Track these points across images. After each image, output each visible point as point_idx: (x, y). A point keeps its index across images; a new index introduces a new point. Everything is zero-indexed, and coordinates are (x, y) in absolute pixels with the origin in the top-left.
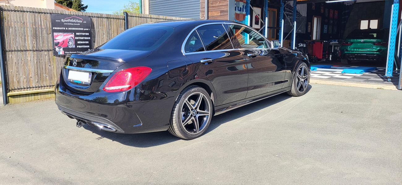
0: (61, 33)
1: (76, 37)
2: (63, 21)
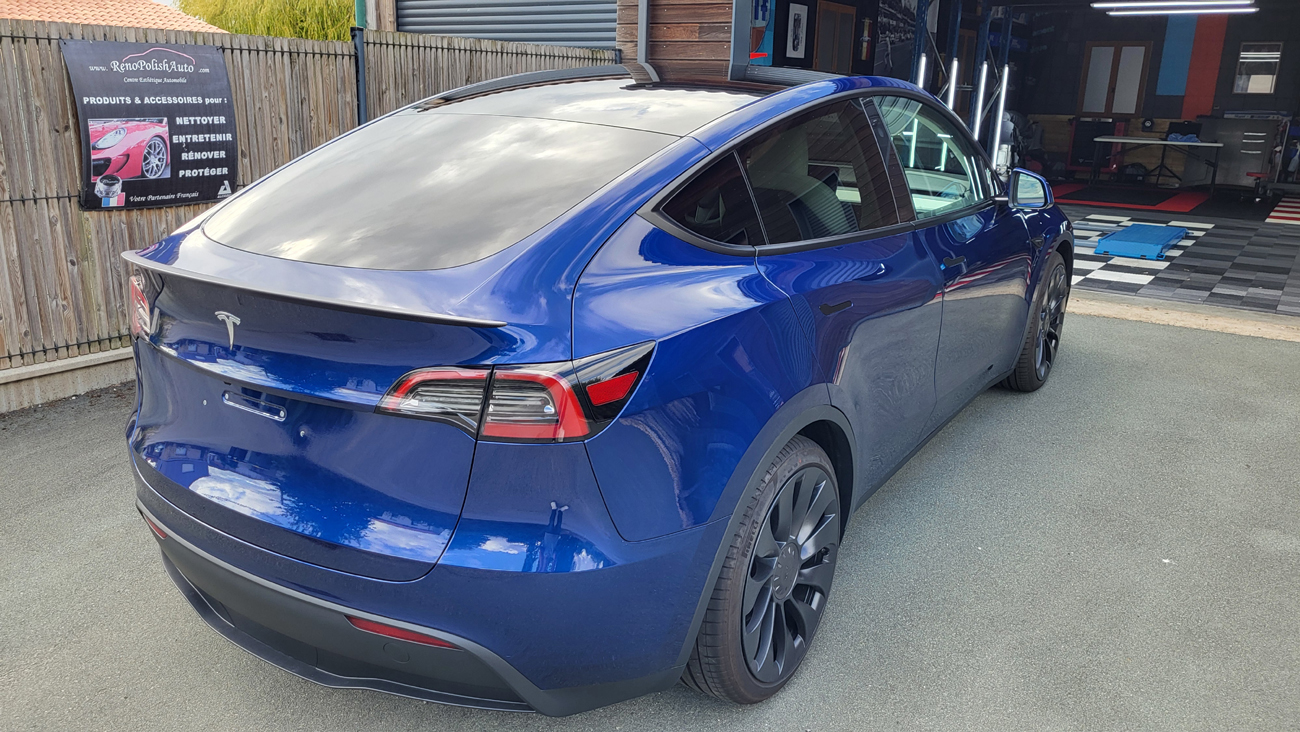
0: (115, 122)
1: (175, 138)
2: (118, 67)
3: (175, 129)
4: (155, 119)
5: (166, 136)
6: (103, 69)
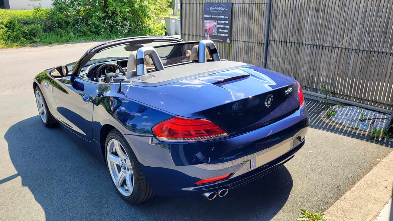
0: (208, 21)
1: (218, 25)
2: (211, 9)
3: (218, 24)
4: (215, 21)
5: (216, 25)
6: (209, 9)
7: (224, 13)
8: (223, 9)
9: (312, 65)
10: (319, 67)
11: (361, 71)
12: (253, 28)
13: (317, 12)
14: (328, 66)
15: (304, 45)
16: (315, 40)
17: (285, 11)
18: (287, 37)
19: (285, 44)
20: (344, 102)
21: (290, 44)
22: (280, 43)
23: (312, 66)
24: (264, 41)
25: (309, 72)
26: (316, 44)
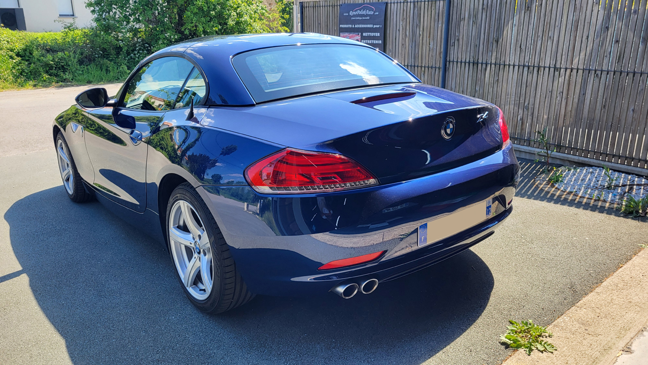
1: (362, 40)
2: (351, 13)
3: (363, 38)
4: (357, 33)
6: (347, 14)
7: (372, 20)
8: (372, 13)
9: (521, 100)
10: (533, 103)
11: (604, 106)
12: (421, 42)
13: (528, 10)
14: (548, 101)
15: (508, 66)
16: (526, 57)
17: (475, 10)
18: (478, 55)
19: (475, 67)
20: (576, 161)
21: (484, 66)
22: (467, 64)
23: (521, 102)
24: (440, 63)
25: (516, 113)
26: (527, 64)
